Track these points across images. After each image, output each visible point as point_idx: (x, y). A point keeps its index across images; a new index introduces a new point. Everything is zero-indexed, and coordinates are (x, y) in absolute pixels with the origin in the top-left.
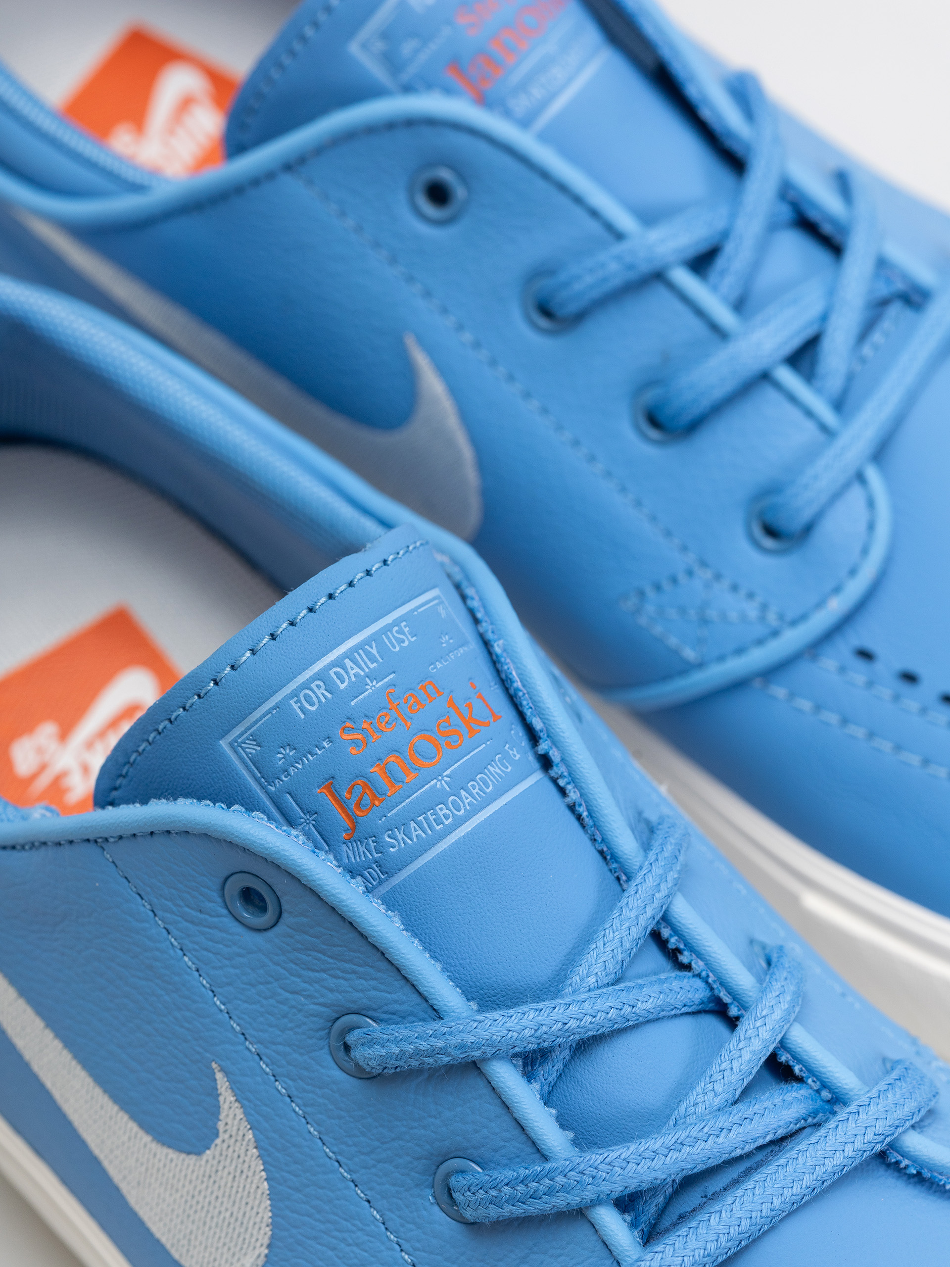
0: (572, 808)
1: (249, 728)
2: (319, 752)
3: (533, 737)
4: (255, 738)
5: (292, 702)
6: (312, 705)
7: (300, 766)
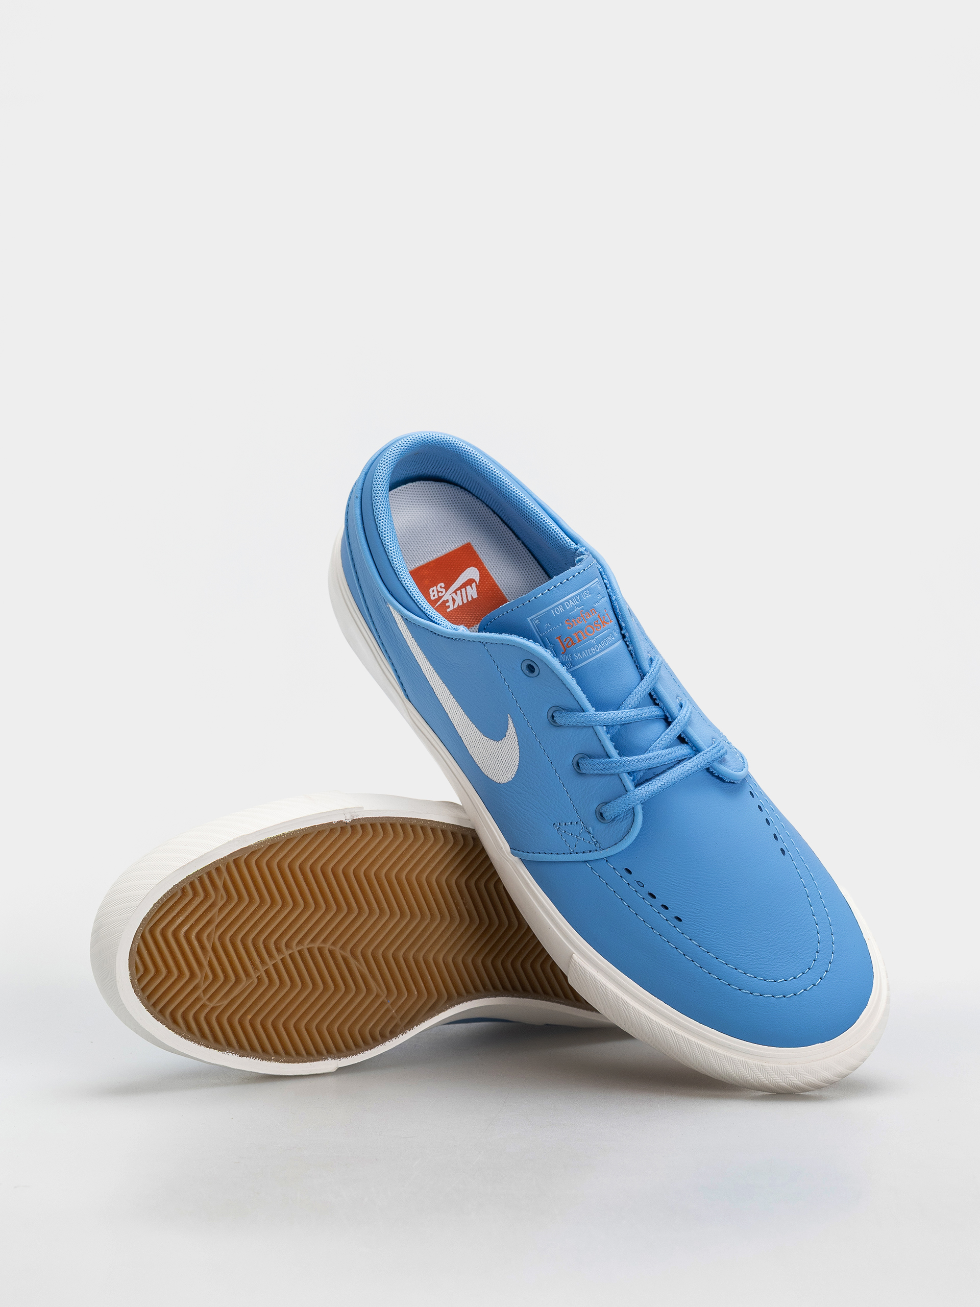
3: (621, 628)
5: (552, 610)
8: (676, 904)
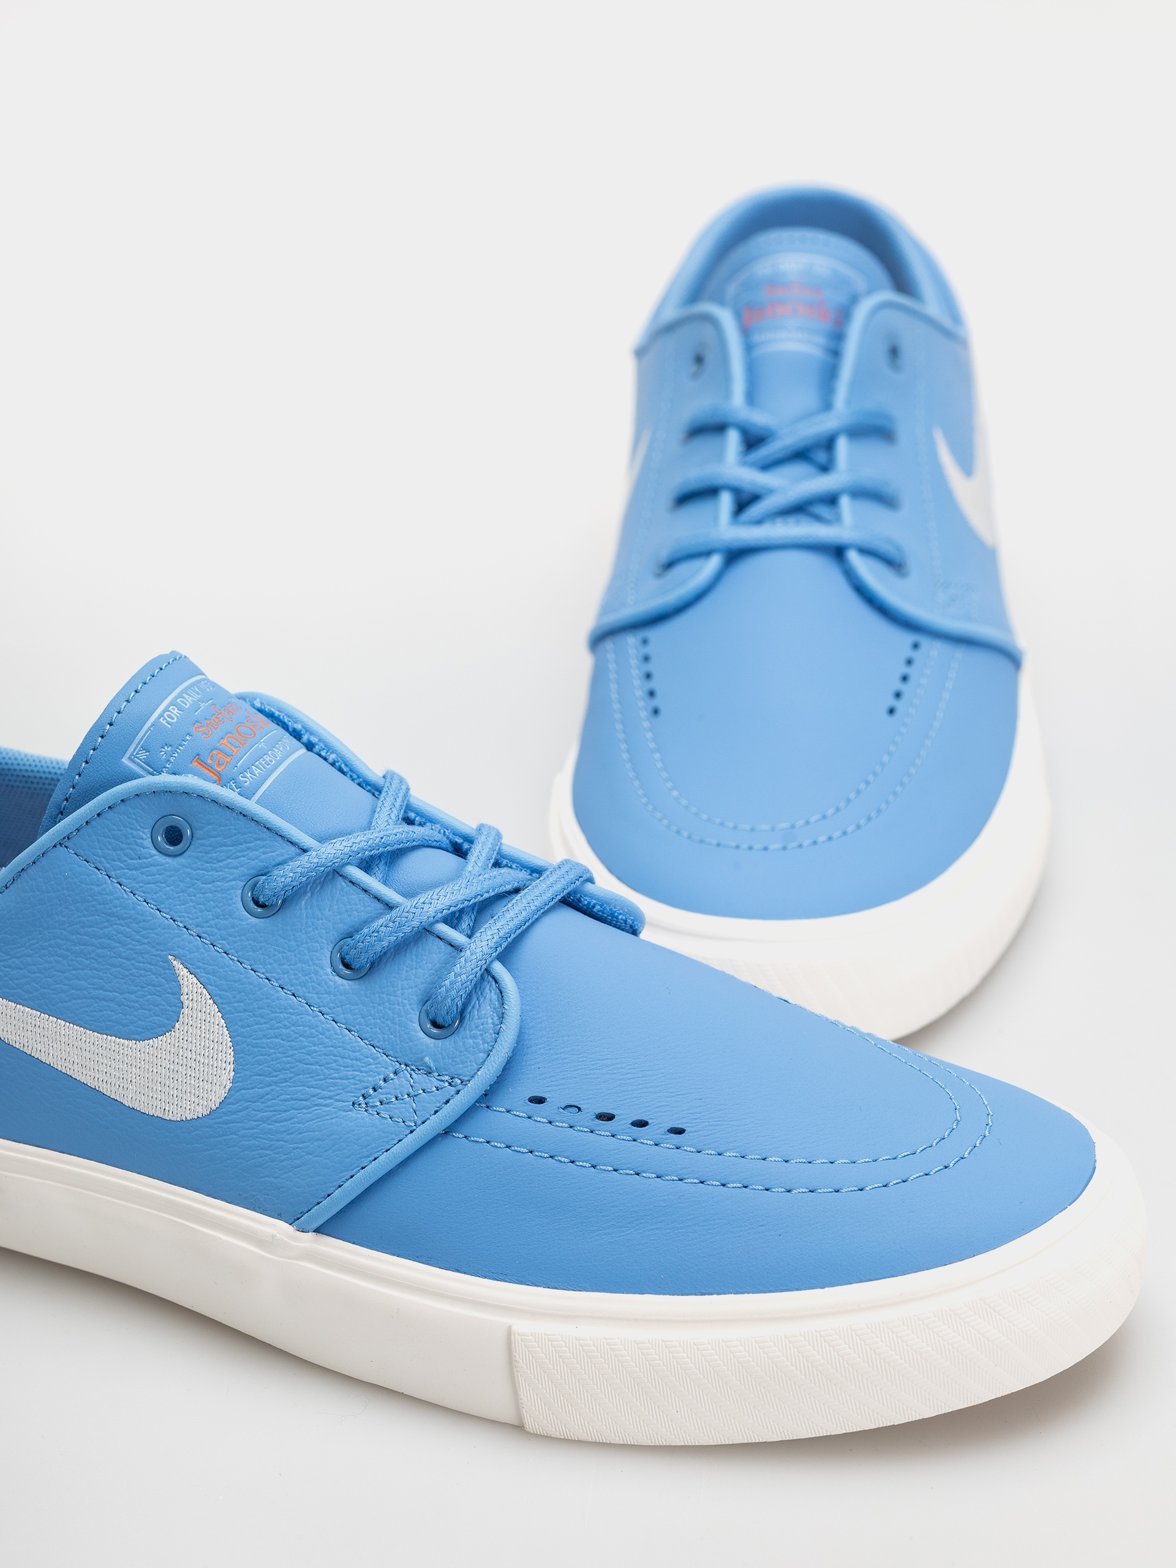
0: (333, 764)
1: (139, 744)
2: (185, 743)
3: (297, 735)
4: (144, 748)
5: (161, 720)
6: (174, 719)
7: (176, 755)
8: (657, 1107)
